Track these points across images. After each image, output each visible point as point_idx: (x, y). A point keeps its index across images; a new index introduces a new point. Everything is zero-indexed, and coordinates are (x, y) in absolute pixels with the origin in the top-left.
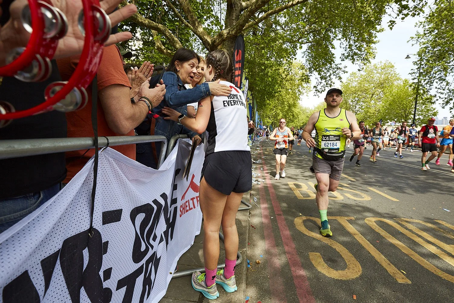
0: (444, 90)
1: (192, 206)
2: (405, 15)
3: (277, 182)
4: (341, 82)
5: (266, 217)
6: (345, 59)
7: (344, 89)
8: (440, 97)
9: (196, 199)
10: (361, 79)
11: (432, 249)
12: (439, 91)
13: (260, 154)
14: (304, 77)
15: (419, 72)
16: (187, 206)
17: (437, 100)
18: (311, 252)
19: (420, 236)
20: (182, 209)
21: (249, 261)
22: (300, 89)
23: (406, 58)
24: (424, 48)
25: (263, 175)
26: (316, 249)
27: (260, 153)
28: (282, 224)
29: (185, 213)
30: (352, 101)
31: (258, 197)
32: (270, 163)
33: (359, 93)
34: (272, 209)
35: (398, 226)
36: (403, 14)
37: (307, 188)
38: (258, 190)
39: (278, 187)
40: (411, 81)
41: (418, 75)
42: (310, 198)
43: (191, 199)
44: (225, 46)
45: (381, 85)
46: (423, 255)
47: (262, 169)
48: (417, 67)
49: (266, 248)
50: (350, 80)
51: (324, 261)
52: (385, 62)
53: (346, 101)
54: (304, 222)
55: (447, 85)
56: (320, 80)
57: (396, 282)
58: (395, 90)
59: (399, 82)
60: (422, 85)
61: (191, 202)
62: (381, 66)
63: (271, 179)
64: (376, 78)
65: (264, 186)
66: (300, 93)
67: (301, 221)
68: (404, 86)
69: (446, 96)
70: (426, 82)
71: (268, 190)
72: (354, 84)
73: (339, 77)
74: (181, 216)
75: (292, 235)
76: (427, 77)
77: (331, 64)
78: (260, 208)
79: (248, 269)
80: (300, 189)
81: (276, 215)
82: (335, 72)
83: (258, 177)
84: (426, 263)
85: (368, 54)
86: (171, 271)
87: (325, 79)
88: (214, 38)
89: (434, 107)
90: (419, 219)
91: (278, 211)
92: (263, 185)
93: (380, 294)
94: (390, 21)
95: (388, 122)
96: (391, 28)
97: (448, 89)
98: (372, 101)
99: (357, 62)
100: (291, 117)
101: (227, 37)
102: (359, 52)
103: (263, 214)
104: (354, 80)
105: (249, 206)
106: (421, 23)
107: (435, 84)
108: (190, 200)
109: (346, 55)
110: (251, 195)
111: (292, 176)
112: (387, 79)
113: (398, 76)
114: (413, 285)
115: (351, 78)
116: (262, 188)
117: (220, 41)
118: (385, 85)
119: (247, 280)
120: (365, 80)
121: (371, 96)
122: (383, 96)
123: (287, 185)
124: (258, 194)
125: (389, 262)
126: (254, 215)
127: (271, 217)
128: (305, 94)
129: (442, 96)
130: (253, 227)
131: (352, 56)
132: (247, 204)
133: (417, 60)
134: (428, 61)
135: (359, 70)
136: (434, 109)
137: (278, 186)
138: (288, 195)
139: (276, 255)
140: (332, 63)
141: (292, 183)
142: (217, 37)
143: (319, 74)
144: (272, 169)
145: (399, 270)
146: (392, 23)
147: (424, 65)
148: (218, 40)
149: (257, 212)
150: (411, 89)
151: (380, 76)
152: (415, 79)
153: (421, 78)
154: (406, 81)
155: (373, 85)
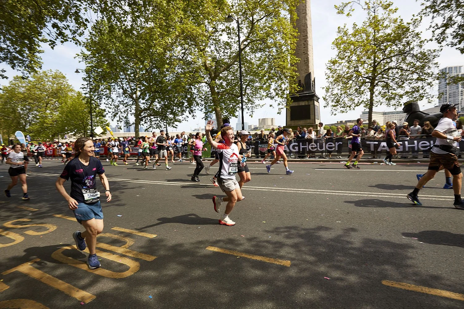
0: (111, 105)
7: (7, 94)
8: (109, 112)
10: (29, 85)
12: (107, 106)
15: (89, 88)
17: (107, 114)
23: (76, 72)
24: (90, 67)
30: (22, 109)
33: (30, 101)
40: (84, 95)
41: (89, 90)
45: (55, 95)
48: (87, 84)
50: (15, 85)
52: (56, 72)
53: (13, 109)
55: (113, 100)
58: (69, 102)
59: (73, 93)
60: (93, 100)
62: (51, 74)
64: (47, 86)
68: (78, 99)
69: (113, 111)
70: (96, 98)
72: (22, 90)
76: (96, 94)
85: (32, 62)
89: (106, 120)
95: (68, 133)
97: (114, 105)
98: (48, 111)
106: (84, 43)
107: (103, 101)
112: (61, 89)
113: (71, 88)
118: (59, 95)
120: (34, 87)
121: (45, 105)
122: (58, 106)
133: (85, 77)
134: (95, 80)
136: (107, 121)
147: (92, 82)
150: (84, 102)
151: (52, 85)
152: (87, 93)
153: (91, 93)
154: (79, 94)
155: (46, 93)
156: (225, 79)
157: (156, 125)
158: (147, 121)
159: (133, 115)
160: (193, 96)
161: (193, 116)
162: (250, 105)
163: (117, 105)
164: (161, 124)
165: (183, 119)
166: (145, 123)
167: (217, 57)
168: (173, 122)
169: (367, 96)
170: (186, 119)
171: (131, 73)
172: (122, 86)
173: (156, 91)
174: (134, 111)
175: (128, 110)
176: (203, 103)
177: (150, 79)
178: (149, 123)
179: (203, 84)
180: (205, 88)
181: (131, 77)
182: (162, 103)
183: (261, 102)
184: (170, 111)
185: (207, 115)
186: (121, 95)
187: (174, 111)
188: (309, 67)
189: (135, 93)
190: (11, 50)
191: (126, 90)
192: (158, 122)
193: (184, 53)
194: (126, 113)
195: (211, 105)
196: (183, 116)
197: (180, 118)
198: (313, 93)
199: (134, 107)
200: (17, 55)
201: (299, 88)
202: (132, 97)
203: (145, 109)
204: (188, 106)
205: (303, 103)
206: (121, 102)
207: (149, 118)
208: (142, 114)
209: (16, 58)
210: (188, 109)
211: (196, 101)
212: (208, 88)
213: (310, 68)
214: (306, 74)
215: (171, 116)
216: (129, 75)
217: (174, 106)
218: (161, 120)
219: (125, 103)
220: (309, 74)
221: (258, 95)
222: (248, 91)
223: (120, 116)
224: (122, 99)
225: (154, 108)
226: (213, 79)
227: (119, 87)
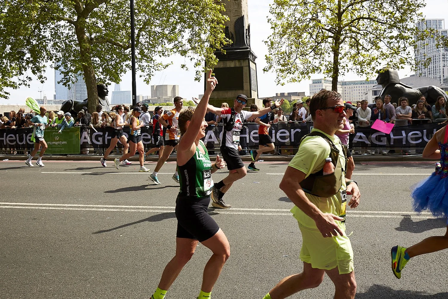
156: (102, 17)
160: (43, 42)
161: (41, 77)
162: (144, 63)
165: (21, 82)
169: (330, 58)
170: (25, 83)
176: (60, 55)
183: (164, 60)
187: (4, 66)
188: (241, 7)
196: (22, 77)
197: (15, 79)
198: (247, 48)
201: (227, 41)
204: (31, 59)
205: (231, 64)
211: (46, 51)
213: (243, 9)
214: (237, 17)
220: (241, 19)
221: (160, 48)
222: (142, 40)
226: (81, 14)
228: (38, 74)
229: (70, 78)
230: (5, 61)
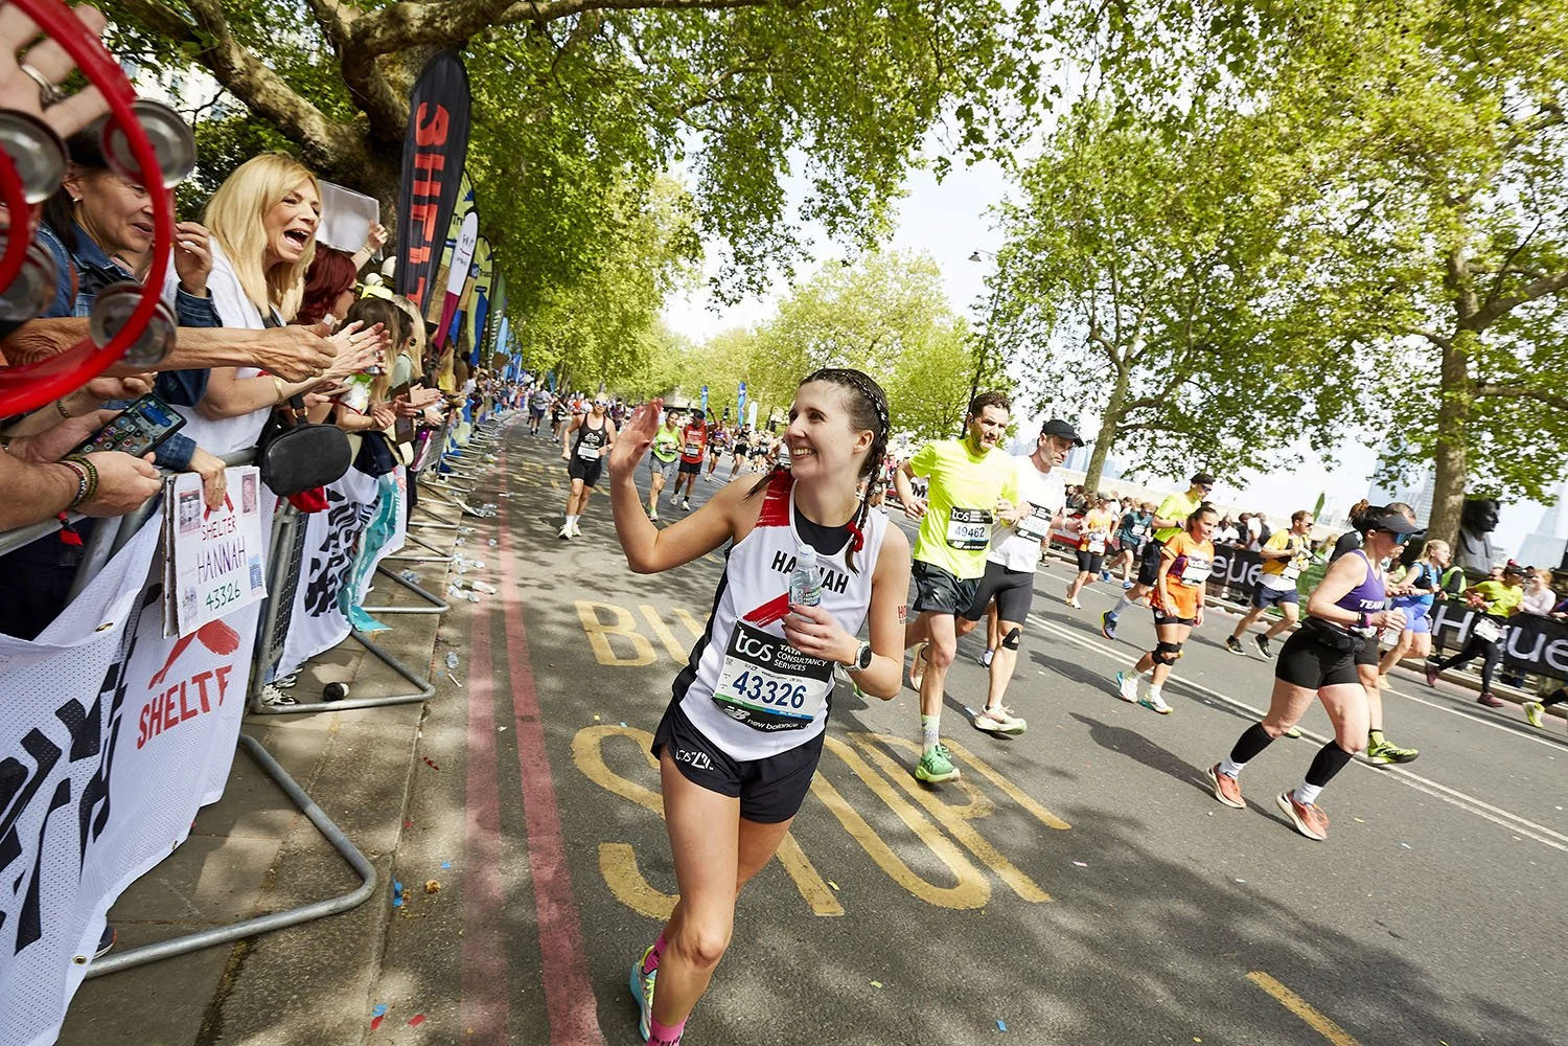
0: (1039, 370)
1: (194, 702)
2: (975, 153)
3: (539, 599)
4: (791, 284)
5: (481, 725)
6: (810, 216)
8: (1027, 390)
9: (215, 677)
10: (851, 285)
11: (911, 818)
12: (1029, 371)
13: (494, 479)
14: (684, 240)
15: (992, 307)
16: (171, 706)
17: (1020, 396)
18: (608, 842)
19: (894, 784)
20: (147, 719)
21: (399, 886)
22: (669, 270)
23: (972, 258)
24: (1014, 245)
25: (495, 568)
26: (622, 833)
27: (498, 476)
28: (529, 750)
29: (158, 732)
30: (817, 346)
31: (463, 650)
32: (526, 523)
33: (840, 328)
34: (505, 695)
35: (854, 755)
36: (972, 150)
37: (634, 625)
38: (467, 623)
39: (539, 618)
40: (972, 329)
41: (989, 315)
42: (635, 663)
43: (195, 680)
44: (407, 58)
45: (900, 319)
46: (889, 837)
47: (493, 542)
48: (991, 294)
49: (466, 837)
50: (821, 282)
51: (640, 868)
52: (919, 254)
54: (606, 743)
55: (1049, 356)
56: (732, 264)
57: (809, 916)
58: (930, 343)
59: (944, 320)
60: (993, 347)
61: (193, 691)
62: (908, 261)
63: (523, 586)
64: (890, 292)
65: (492, 610)
66: (664, 286)
67: (596, 740)
68: (955, 338)
69: (1042, 390)
70: (1003, 340)
71: (503, 627)
72: (831, 297)
73: (787, 267)
74: (141, 744)
75: (558, 790)
76: (1008, 328)
77: (771, 221)
78: (466, 694)
79: (392, 912)
80: (610, 629)
81: (518, 720)
82: (778, 249)
83: (473, 573)
84: (889, 859)
85: (876, 221)
86: (79, 954)
87: (750, 262)
88: (367, 20)
90: (907, 737)
91: (526, 705)
92: (490, 605)
93: (766, 952)
94: (940, 159)
96: (939, 179)
97: (1048, 372)
98: (871, 361)
99: (842, 236)
100: (627, 357)
101: (419, 34)
102: (853, 209)
103: (471, 716)
104: (832, 283)
105: (424, 690)
107: (1022, 353)
108: (189, 682)
109: (818, 204)
110: (437, 642)
111: (594, 579)
112: (918, 304)
113: (945, 303)
114: (847, 917)
115: (826, 275)
116: (485, 617)
117: (389, 40)
118: (910, 320)
119: (385, 950)
120: (860, 291)
121: (870, 343)
122: (898, 352)
123: (571, 610)
124: (466, 640)
125: (806, 862)
126: (440, 721)
127: (497, 727)
128: (682, 293)
129: (1034, 387)
130: (430, 763)
131: (833, 214)
132: (419, 679)
133: (992, 274)
134: (1017, 286)
135: (844, 262)
137: (542, 613)
138: (570, 647)
139: (495, 859)
140: (775, 217)
141: (589, 605)
142: (380, 17)
143: (732, 241)
144: (533, 544)
145: (826, 882)
146: (944, 164)
147: (1007, 293)
148: (383, 33)
149: (453, 707)
150: (968, 349)
151: (901, 291)
152: (981, 324)
153: (995, 325)
154: (961, 324)
155: (879, 312)
156: (1536, 331)
157: (1166, 462)
158: (1138, 443)
159: (1098, 414)
160: (1351, 383)
161: (1328, 458)
163: (1059, 373)
164: (1185, 464)
165: (1280, 462)
166: (1131, 447)
167: (1523, 234)
168: (1233, 467)
170: (1289, 465)
171: (1135, 275)
172: (1091, 314)
173: (1202, 345)
174: (1104, 403)
175: (1086, 393)
176: (1388, 415)
177: (1193, 302)
178: (1142, 452)
179: (1413, 340)
180: (1416, 357)
181: (1129, 286)
182: (1214, 389)
184: (1236, 422)
185: (1394, 469)
186: (1081, 343)
187: (1252, 424)
189: (1129, 342)
190: (839, 191)
191: (1101, 329)
192: (1175, 454)
193: (1366, 213)
194: (1079, 403)
195: (1427, 429)
196: (1284, 452)
199: (1109, 388)
200: (848, 202)
202: (1112, 355)
203: (1145, 402)
204: (1317, 417)
206: (1074, 367)
207: (1148, 434)
208: (1130, 415)
209: (843, 210)
210: (1311, 429)
211: (1355, 404)
212: (1430, 359)
215: (1233, 443)
216: (1124, 280)
217: (1256, 407)
218: (1191, 450)
219: (1084, 369)
223: (1058, 409)
224: (1079, 355)
225: (1178, 403)
226: (1468, 322)
227: (1079, 318)
228: (1324, 451)
229: (1399, 471)
230: (1257, 414)
